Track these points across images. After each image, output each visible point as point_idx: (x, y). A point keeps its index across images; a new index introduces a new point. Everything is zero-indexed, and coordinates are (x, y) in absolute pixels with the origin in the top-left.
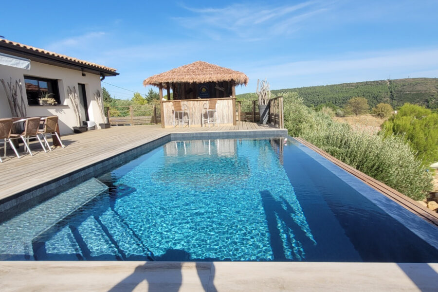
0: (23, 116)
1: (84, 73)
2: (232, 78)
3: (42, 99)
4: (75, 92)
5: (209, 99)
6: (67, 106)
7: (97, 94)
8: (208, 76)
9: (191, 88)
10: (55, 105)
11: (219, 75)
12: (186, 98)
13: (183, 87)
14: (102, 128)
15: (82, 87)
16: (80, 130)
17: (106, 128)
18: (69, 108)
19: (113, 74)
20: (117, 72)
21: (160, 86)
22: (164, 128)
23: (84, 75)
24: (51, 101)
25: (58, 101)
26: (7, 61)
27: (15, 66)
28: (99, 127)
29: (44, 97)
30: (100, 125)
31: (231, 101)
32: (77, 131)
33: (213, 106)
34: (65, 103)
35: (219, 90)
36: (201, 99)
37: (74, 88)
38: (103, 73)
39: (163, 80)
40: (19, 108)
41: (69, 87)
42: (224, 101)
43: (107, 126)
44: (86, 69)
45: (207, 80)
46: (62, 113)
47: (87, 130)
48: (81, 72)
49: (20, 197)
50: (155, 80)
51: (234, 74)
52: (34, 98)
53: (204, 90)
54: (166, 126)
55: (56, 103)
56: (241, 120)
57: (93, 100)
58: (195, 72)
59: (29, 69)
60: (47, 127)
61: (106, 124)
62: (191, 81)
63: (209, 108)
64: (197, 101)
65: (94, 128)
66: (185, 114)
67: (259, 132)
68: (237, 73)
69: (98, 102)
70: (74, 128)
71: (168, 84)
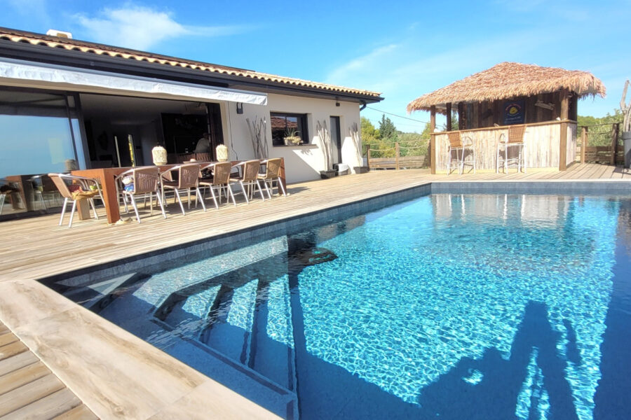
0: (266, 157)
1: (339, 102)
2: (561, 84)
3: (288, 138)
4: (325, 127)
5: (509, 126)
6: (315, 145)
7: (354, 129)
8: (513, 87)
9: (490, 110)
10: (301, 144)
11: (533, 82)
12: (480, 126)
13: (476, 109)
14: (357, 173)
15: (336, 120)
16: (328, 175)
17: (362, 172)
18: (318, 148)
19: (376, 99)
20: (381, 96)
21: (433, 110)
22: (435, 174)
23: (338, 105)
24: (297, 140)
25: (306, 140)
26: (243, 98)
27: (252, 103)
28: (353, 172)
29: (290, 136)
30: (355, 168)
31: (559, 126)
32: (324, 176)
33: (517, 138)
34: (313, 143)
35: (543, 109)
36: (498, 127)
37: (325, 122)
38: (365, 99)
39: (436, 101)
40: (262, 150)
41: (318, 122)
42: (544, 127)
43: (364, 170)
44: (341, 98)
45: (510, 94)
46: (309, 153)
47: (337, 175)
48: (335, 102)
49: (188, 248)
50: (423, 103)
51: (565, 77)
52: (279, 137)
53: (513, 111)
54: (438, 170)
55: (302, 142)
56: (586, 162)
57: (347, 136)
58: (491, 82)
59: (266, 104)
60: (269, 171)
61: (361, 168)
62: (482, 99)
63: (510, 142)
64: (491, 130)
65: (347, 172)
66: (468, 152)
67: (600, 184)
68: (576, 73)
69: (353, 138)
70: (321, 172)
71: (449, 106)
